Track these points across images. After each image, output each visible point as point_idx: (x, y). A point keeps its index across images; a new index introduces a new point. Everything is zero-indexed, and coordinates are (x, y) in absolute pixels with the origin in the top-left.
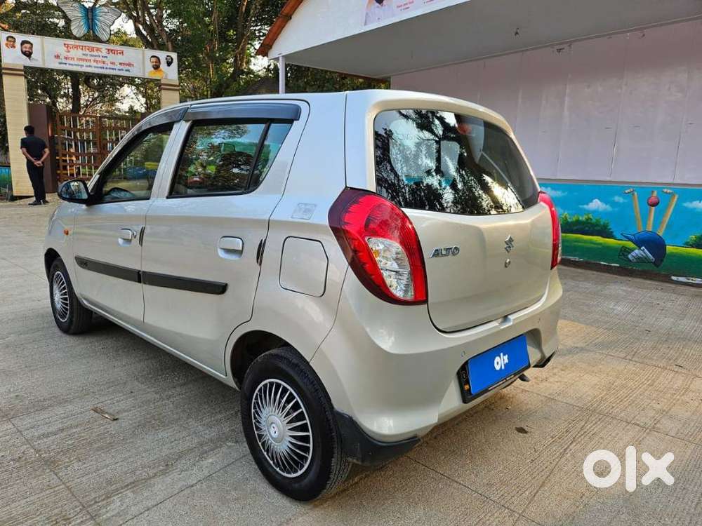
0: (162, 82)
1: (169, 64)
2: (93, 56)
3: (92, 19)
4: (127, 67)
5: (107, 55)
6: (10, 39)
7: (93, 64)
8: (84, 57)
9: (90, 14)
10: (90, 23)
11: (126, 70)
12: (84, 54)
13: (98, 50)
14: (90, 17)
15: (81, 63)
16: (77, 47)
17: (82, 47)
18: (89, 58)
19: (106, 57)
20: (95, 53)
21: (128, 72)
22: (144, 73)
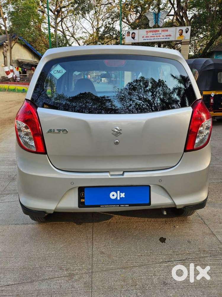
0: (182, 41)
1: (187, 32)
2: (156, 34)
3: (157, 18)
4: (169, 37)
5: (161, 33)
6: (128, 33)
7: (156, 38)
8: (153, 35)
9: (157, 16)
10: (157, 20)
11: (168, 38)
12: (152, 34)
13: (158, 31)
14: (157, 17)
15: (151, 38)
16: (150, 31)
17: (152, 31)
18: (154, 35)
19: (161, 34)
20: (157, 33)
21: (168, 39)
22: (175, 39)
